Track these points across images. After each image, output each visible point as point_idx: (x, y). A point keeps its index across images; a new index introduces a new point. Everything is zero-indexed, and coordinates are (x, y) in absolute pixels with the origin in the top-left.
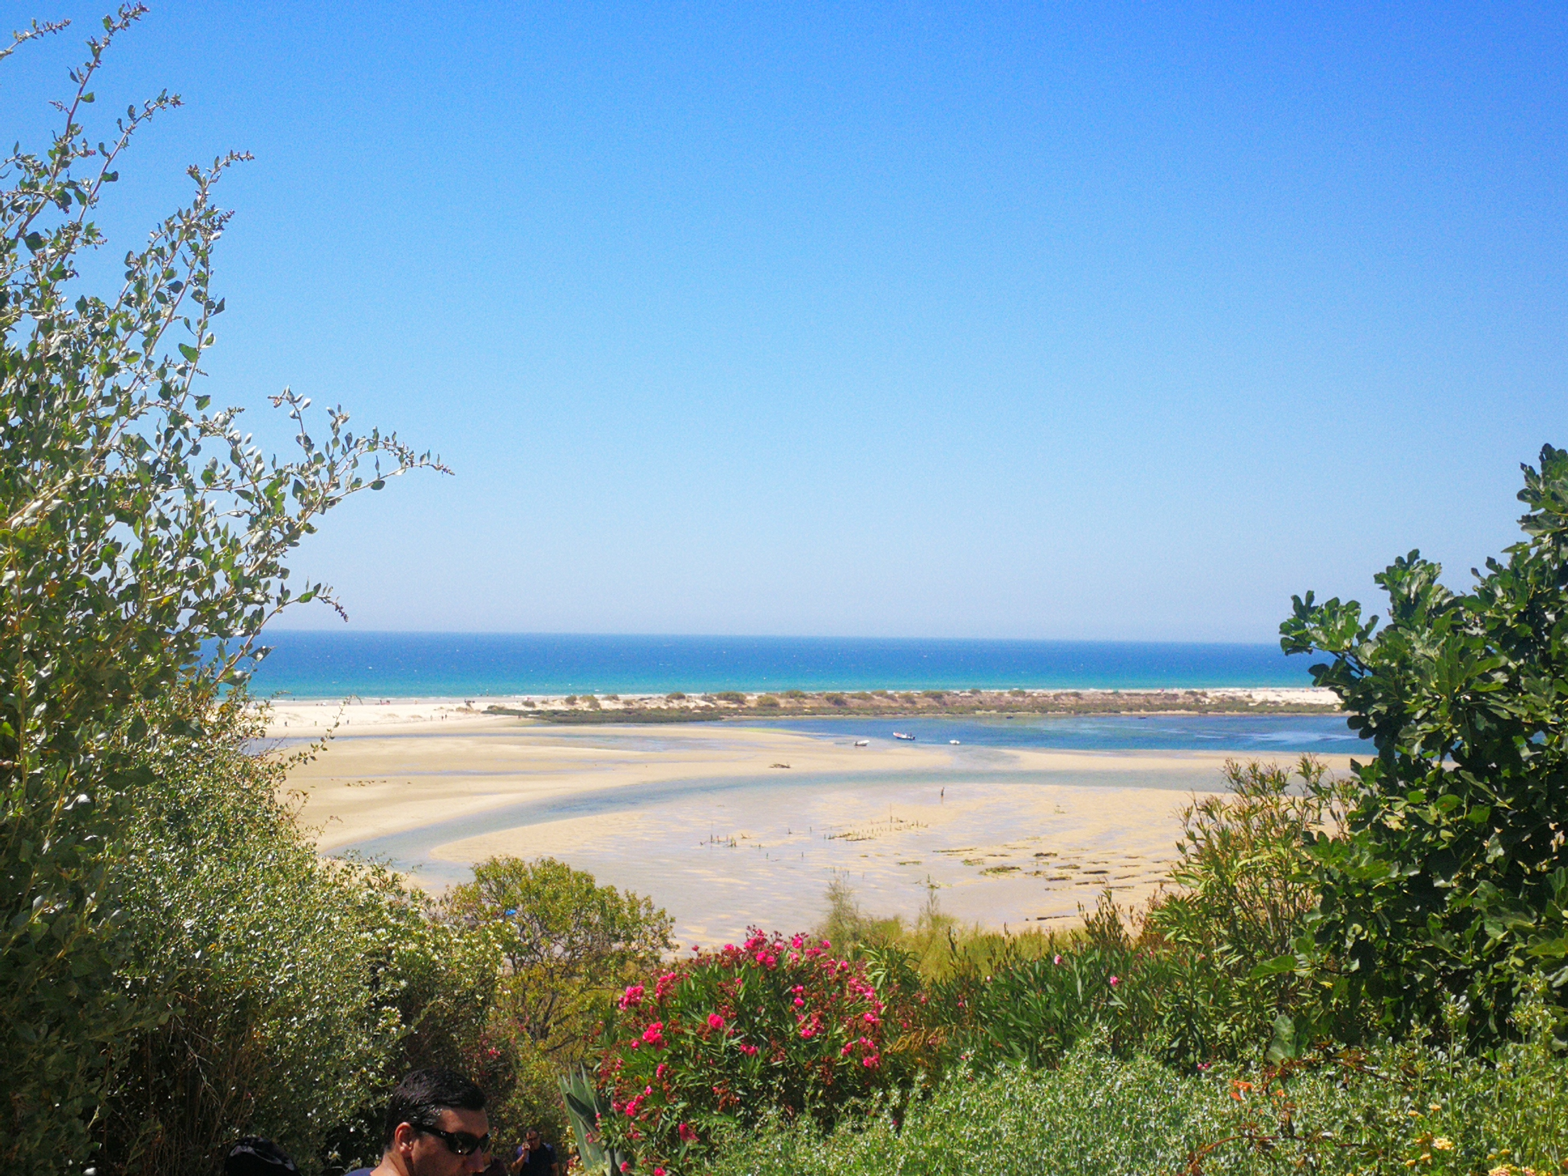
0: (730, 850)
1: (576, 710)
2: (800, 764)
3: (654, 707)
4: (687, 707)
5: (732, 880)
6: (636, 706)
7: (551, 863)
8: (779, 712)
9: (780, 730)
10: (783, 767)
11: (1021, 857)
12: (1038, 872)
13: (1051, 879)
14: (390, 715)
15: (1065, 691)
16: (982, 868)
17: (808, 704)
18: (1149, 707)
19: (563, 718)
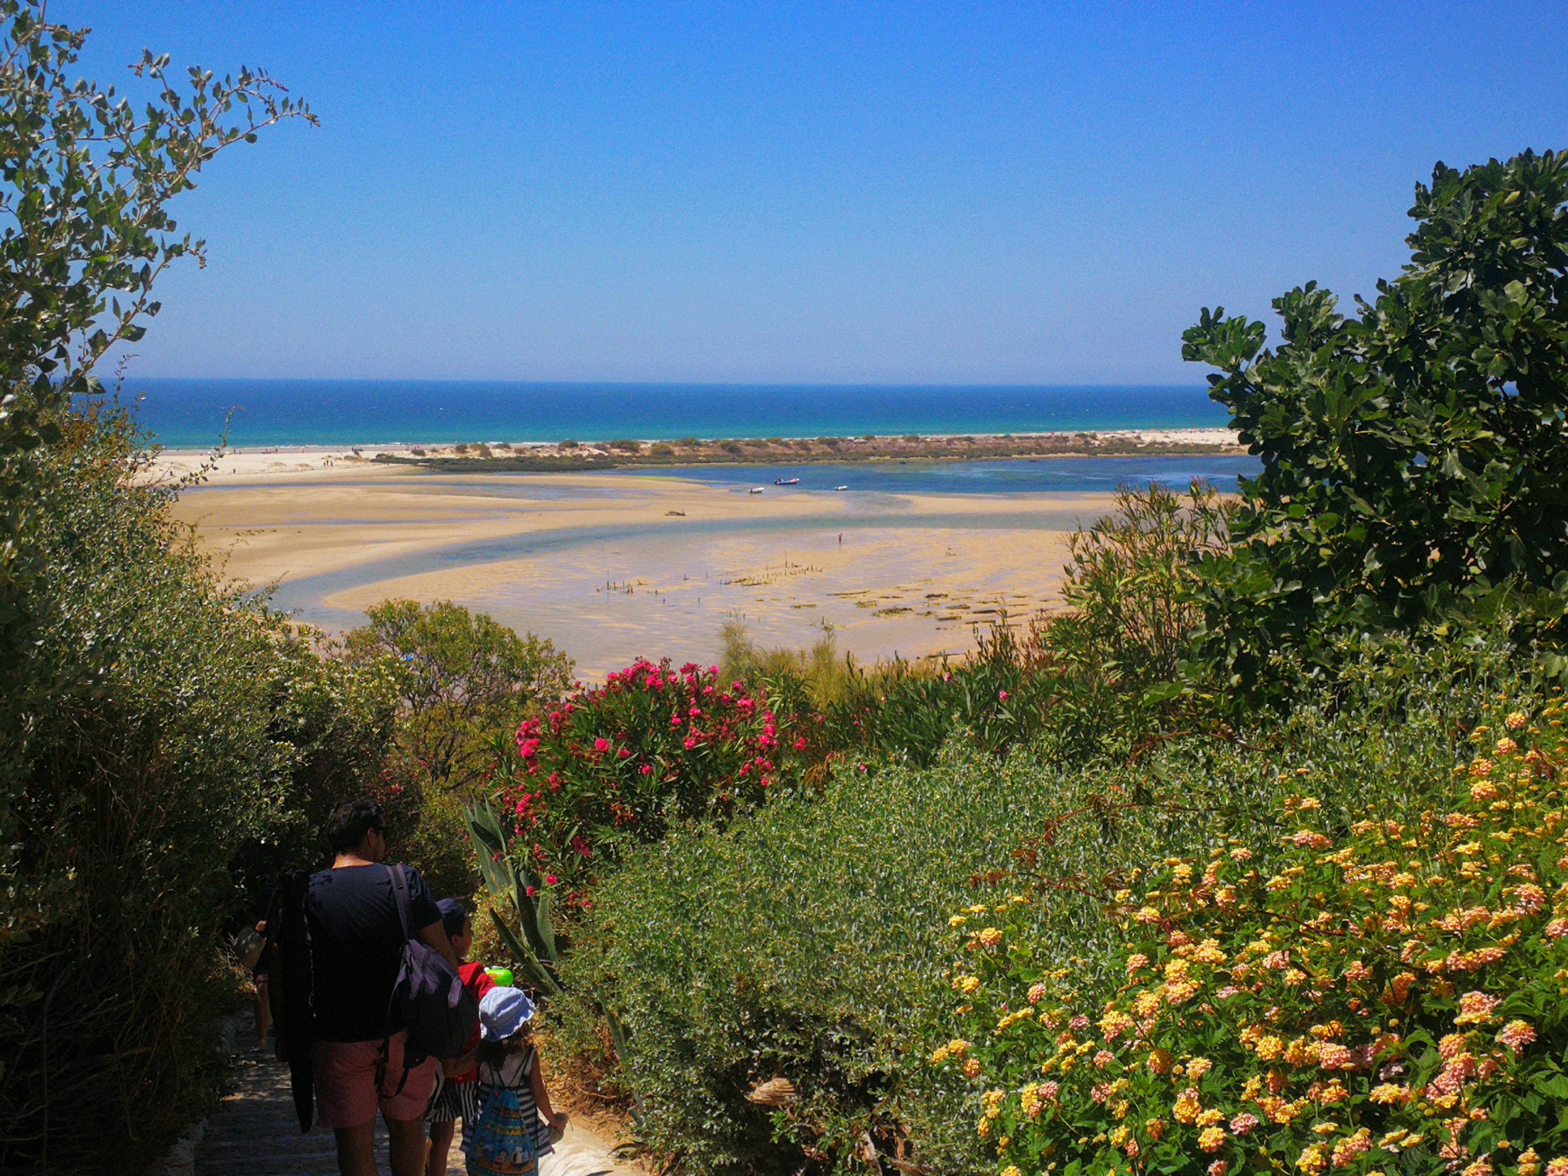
0: (626, 596)
1: (467, 459)
2: (696, 512)
3: (547, 455)
4: (581, 456)
5: (630, 625)
6: (528, 454)
7: (448, 606)
8: (672, 460)
9: (673, 478)
10: (678, 514)
11: (913, 599)
12: (929, 613)
13: (941, 620)
14: (276, 464)
15: (957, 436)
16: (874, 609)
17: (703, 452)
18: (1041, 450)
19: (455, 467)
